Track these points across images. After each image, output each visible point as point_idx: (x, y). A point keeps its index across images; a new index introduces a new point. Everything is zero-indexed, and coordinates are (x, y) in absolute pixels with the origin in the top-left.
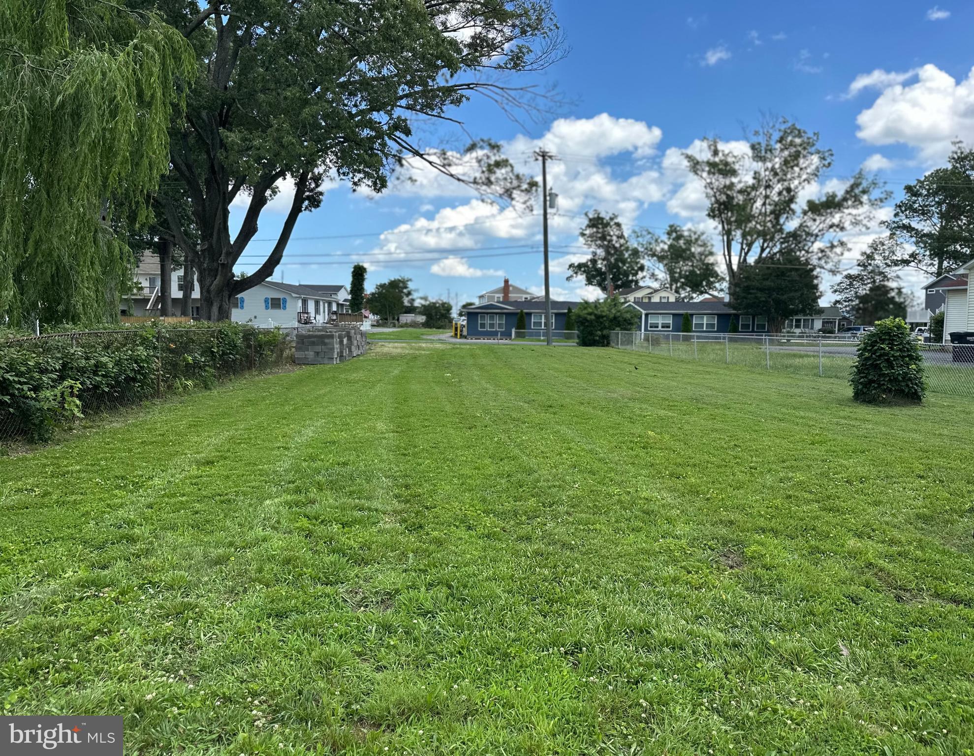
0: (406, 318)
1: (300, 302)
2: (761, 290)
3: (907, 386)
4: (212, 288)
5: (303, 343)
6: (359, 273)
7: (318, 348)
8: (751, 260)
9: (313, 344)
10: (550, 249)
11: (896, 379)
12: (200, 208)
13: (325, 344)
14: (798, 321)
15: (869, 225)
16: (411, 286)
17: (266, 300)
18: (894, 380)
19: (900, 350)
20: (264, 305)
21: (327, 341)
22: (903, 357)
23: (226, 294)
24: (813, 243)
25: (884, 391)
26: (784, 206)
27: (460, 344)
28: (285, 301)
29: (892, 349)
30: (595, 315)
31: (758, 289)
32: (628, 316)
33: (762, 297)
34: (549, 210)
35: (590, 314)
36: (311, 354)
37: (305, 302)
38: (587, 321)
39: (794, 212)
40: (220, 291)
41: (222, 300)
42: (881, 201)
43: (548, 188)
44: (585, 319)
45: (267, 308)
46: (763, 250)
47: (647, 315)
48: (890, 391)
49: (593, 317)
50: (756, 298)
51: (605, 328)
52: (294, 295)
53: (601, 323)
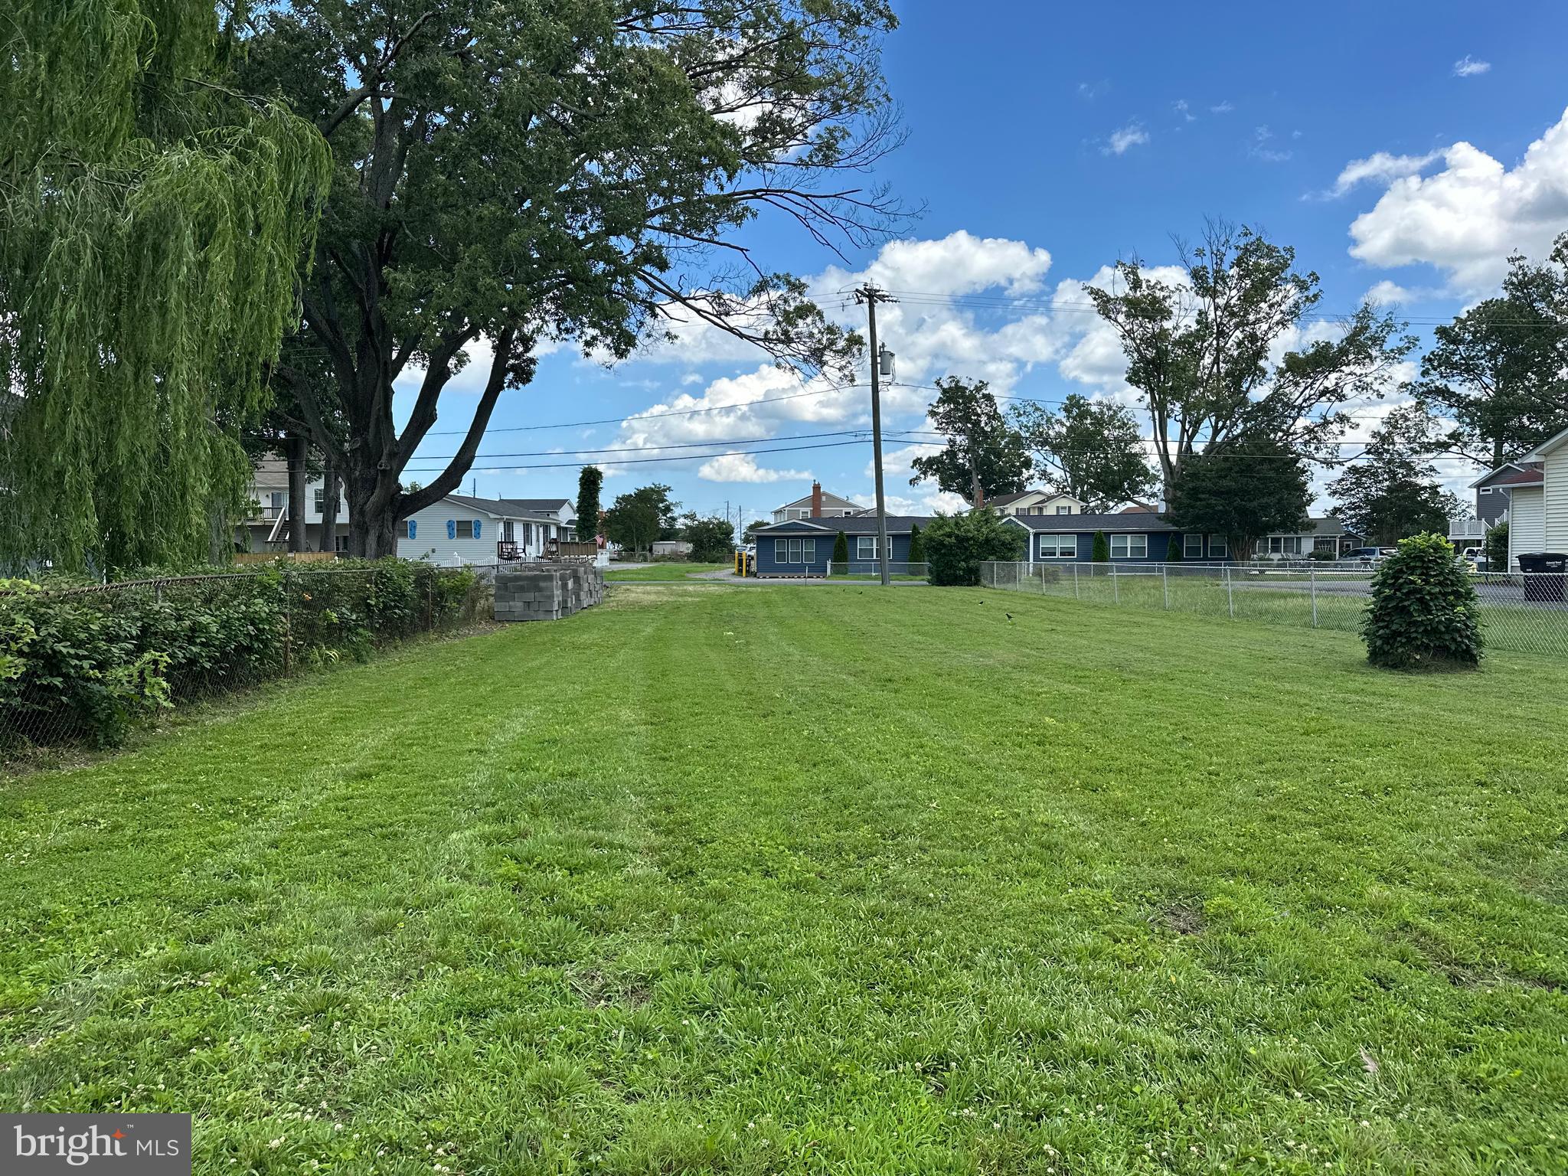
0: (662, 548)
1: (501, 526)
2: (1218, 494)
3: (1454, 640)
4: (369, 506)
5: (506, 588)
6: (590, 480)
7: (530, 596)
8: (1199, 447)
9: (522, 589)
10: (883, 437)
11: (1435, 630)
12: (349, 387)
13: (540, 590)
14: (1276, 541)
15: (1383, 390)
16: (670, 497)
17: (450, 525)
18: (1432, 631)
19: (1440, 583)
20: (445, 531)
21: (542, 584)
22: (1445, 595)
23: (389, 516)
24: (1295, 419)
25: (1417, 649)
26: (1249, 363)
27: (747, 585)
28: (478, 524)
29: (1427, 582)
30: (957, 537)
31: (1209, 492)
32: (1008, 537)
33: (1218, 504)
34: (881, 378)
35: (949, 535)
36: (518, 605)
37: (508, 526)
38: (944, 546)
39: (1264, 372)
40: (379, 512)
41: (382, 526)
42: (1401, 351)
43: (879, 344)
44: (941, 543)
45: (451, 536)
46: (1216, 431)
47: (1037, 535)
48: (1427, 647)
49: (953, 540)
50: (1208, 506)
51: (972, 556)
52: (492, 516)
53: (966, 549)
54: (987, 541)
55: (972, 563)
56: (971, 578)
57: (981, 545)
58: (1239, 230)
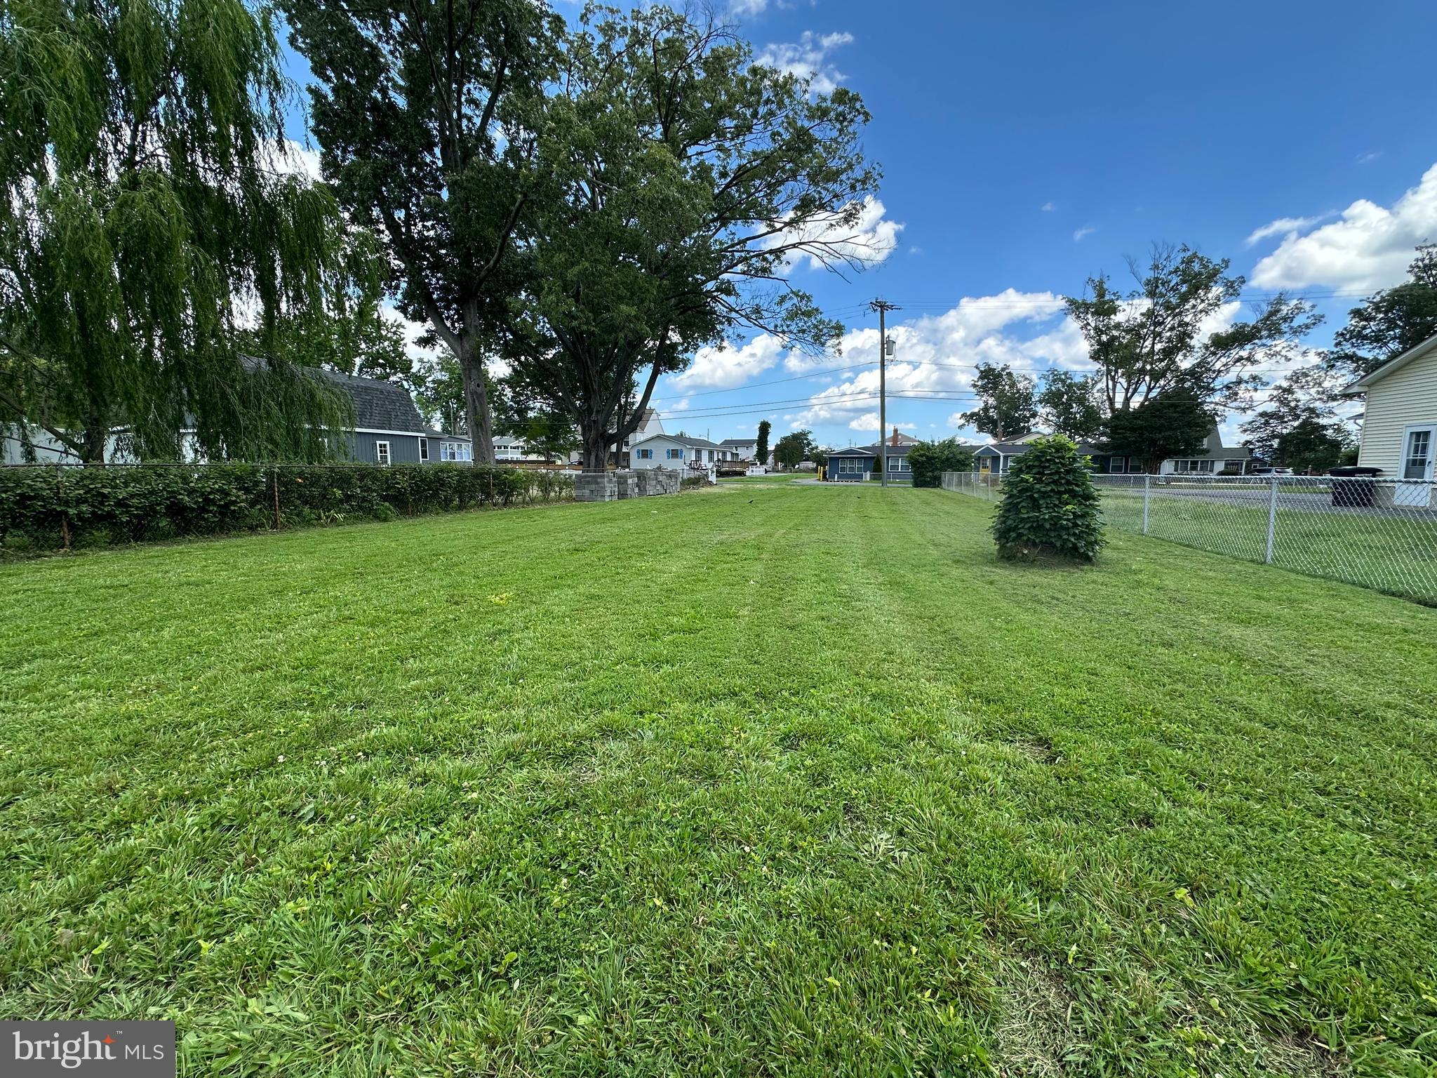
0: (804, 465)
1: (693, 452)
2: (1133, 430)
3: (1060, 537)
5: (581, 482)
6: (765, 428)
7: (593, 487)
9: (588, 483)
11: (1040, 527)
13: (597, 483)
14: (1194, 463)
17: (668, 451)
19: (1054, 482)
20: (666, 455)
25: (1026, 545)
26: (1181, 342)
28: (682, 451)
29: (1040, 481)
31: (1125, 428)
33: (1132, 437)
34: (886, 357)
35: (922, 456)
36: (587, 492)
37: (698, 452)
39: (1192, 348)
40: (596, 442)
41: (597, 450)
45: (668, 457)
48: (1035, 545)
49: (927, 459)
51: (937, 469)
52: (688, 447)
53: (935, 464)
54: (948, 459)
55: (936, 473)
56: (935, 482)
57: (943, 462)
58: (1180, 247)
